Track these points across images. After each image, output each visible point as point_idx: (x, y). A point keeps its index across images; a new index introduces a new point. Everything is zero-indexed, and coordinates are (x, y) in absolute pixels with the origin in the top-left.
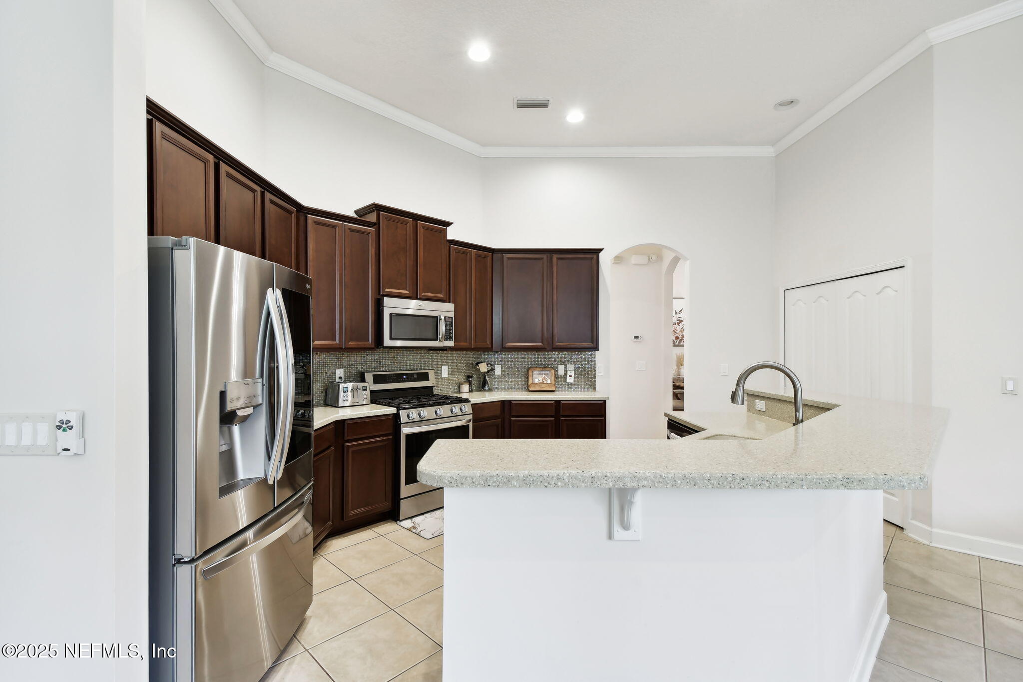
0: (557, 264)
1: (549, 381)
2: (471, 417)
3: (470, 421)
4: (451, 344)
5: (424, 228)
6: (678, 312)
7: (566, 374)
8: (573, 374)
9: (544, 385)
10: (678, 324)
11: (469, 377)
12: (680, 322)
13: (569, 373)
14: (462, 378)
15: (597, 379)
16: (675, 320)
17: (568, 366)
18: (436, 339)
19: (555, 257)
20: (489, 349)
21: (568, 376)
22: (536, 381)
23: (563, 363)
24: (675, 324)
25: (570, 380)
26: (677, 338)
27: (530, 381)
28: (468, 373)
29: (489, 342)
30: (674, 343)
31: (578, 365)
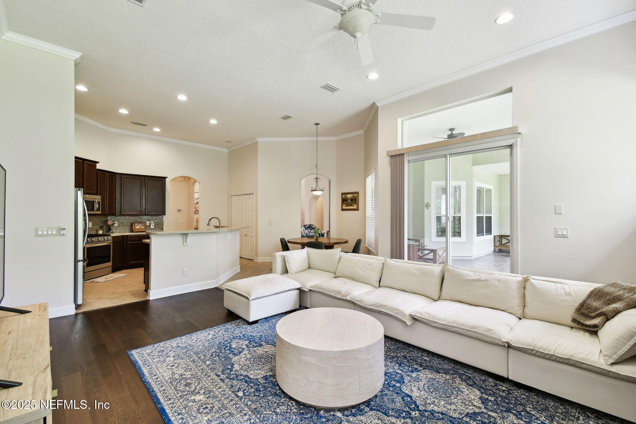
0: (147, 181)
1: (143, 228)
2: (112, 241)
3: (111, 243)
4: (99, 212)
5: (87, 164)
6: (197, 199)
7: (150, 225)
8: (153, 224)
9: (141, 229)
10: (197, 204)
11: (102, 227)
12: (198, 203)
13: (152, 224)
14: (98, 228)
15: (164, 227)
16: (195, 202)
17: (151, 222)
18: (93, 210)
19: (147, 179)
20: (114, 215)
21: (151, 225)
22: (137, 228)
23: (148, 220)
24: (195, 204)
25: (152, 227)
26: (196, 210)
27: (134, 228)
28: (101, 225)
29: (114, 212)
30: (195, 212)
31: (155, 221)
